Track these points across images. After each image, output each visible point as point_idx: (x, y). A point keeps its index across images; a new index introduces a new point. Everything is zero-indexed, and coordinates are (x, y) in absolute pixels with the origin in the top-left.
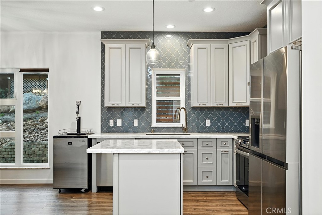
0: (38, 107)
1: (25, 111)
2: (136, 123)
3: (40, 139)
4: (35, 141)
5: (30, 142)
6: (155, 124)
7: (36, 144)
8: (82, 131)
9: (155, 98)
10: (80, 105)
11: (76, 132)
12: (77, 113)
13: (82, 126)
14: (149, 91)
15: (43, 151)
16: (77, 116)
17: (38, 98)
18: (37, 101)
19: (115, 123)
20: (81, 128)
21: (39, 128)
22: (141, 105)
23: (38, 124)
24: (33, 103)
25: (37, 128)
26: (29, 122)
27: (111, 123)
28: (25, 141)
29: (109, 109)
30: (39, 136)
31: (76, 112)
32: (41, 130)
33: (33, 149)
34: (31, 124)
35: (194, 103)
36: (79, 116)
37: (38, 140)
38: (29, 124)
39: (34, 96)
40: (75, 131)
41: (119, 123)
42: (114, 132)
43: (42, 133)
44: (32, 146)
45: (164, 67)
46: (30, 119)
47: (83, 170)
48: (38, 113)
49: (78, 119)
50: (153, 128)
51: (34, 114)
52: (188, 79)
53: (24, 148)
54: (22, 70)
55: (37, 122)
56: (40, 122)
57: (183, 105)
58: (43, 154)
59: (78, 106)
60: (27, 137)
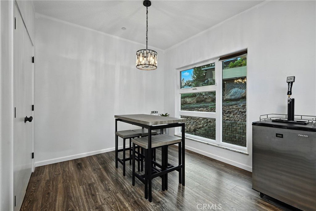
0: (241, 97)
3: (242, 120)
4: (237, 121)
5: (233, 121)
7: (238, 123)
8: (297, 118)
10: (294, 82)
11: (287, 120)
12: (290, 93)
15: (244, 130)
16: (289, 97)
17: (242, 91)
18: (241, 93)
20: (295, 114)
21: (241, 111)
23: (240, 108)
24: (238, 94)
25: (239, 111)
26: (234, 106)
28: (230, 120)
30: (241, 117)
31: (287, 92)
32: (242, 113)
33: (235, 127)
34: (235, 108)
36: (292, 97)
37: (240, 120)
38: (234, 108)
39: (239, 90)
40: (285, 117)
43: (243, 115)
44: (234, 125)
46: (235, 104)
48: (241, 101)
49: (290, 102)
51: (239, 102)
55: (240, 107)
56: (242, 106)
58: (244, 132)
59: (290, 84)
60: (232, 117)
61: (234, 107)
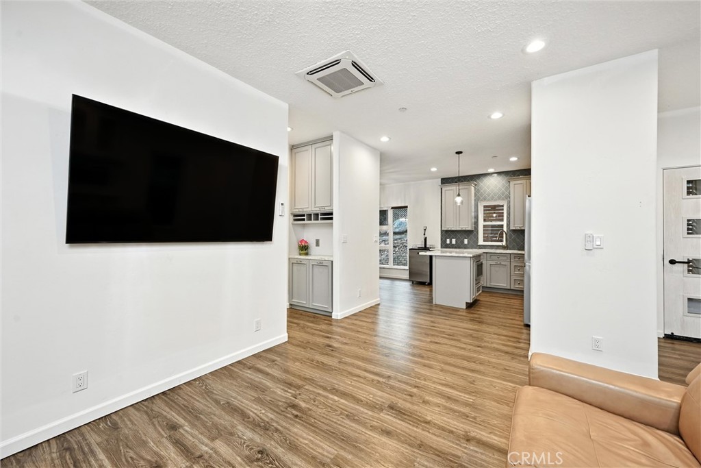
0: (402, 231)
1: (395, 233)
2: (466, 241)
6: (481, 242)
8: (427, 246)
9: (481, 223)
13: (428, 243)
14: (477, 217)
16: (424, 236)
18: (401, 227)
19: (451, 242)
22: (470, 229)
24: (398, 228)
27: (448, 241)
29: (447, 231)
31: (424, 234)
35: (512, 228)
39: (399, 224)
40: (423, 246)
41: (454, 241)
42: (450, 248)
45: (489, 200)
47: (426, 275)
48: (402, 235)
49: (425, 238)
50: (479, 246)
51: (399, 236)
52: (509, 208)
53: (394, 259)
54: (392, 208)
57: (505, 229)
59: (425, 230)
61: (399, 241)
